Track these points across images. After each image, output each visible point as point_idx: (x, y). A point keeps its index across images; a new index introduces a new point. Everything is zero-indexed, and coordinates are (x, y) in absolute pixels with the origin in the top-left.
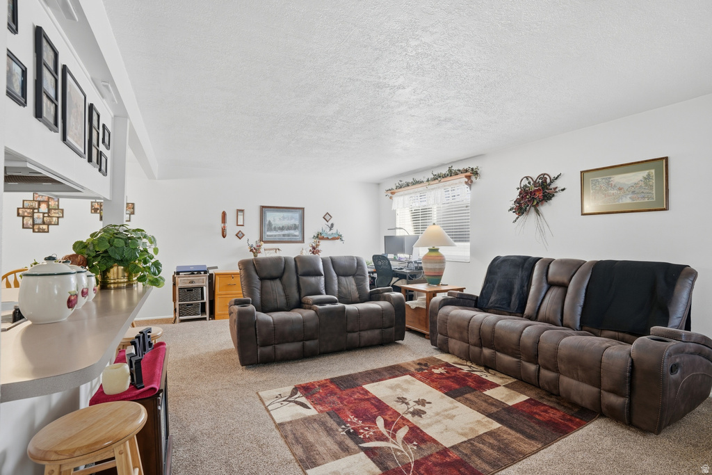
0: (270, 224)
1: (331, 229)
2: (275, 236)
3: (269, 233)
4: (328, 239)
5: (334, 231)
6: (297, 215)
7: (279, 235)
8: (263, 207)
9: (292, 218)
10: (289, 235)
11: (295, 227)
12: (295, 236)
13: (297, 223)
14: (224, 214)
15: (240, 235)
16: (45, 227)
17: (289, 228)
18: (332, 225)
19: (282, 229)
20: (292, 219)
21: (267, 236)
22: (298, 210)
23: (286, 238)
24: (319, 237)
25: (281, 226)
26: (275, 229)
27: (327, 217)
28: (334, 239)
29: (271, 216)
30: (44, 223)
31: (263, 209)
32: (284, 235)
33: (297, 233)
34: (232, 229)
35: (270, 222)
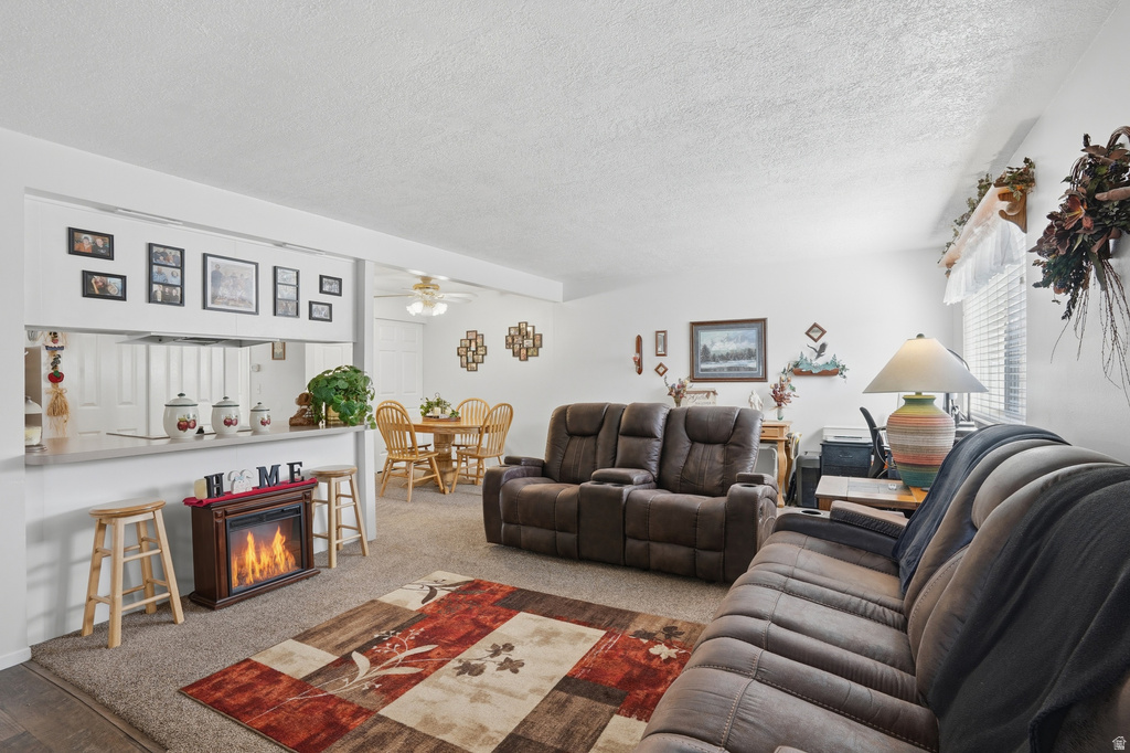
0: (706, 350)
1: (819, 355)
2: (715, 370)
3: (704, 366)
4: (810, 374)
5: (827, 357)
6: (752, 333)
7: (722, 369)
8: (694, 324)
9: (743, 338)
10: (738, 369)
11: (750, 355)
12: (751, 369)
13: (753, 346)
14: (639, 340)
15: (661, 370)
16: (474, 365)
17: (737, 356)
18: (823, 347)
19: (725, 358)
20: (744, 340)
21: (702, 370)
22: (753, 324)
23: (734, 374)
24: (797, 370)
25: (725, 354)
26: (714, 359)
27: (815, 331)
28: (825, 373)
29: (707, 338)
30: (474, 362)
31: (696, 327)
32: (730, 369)
33: (753, 364)
34: (650, 361)
35: (705, 348)
